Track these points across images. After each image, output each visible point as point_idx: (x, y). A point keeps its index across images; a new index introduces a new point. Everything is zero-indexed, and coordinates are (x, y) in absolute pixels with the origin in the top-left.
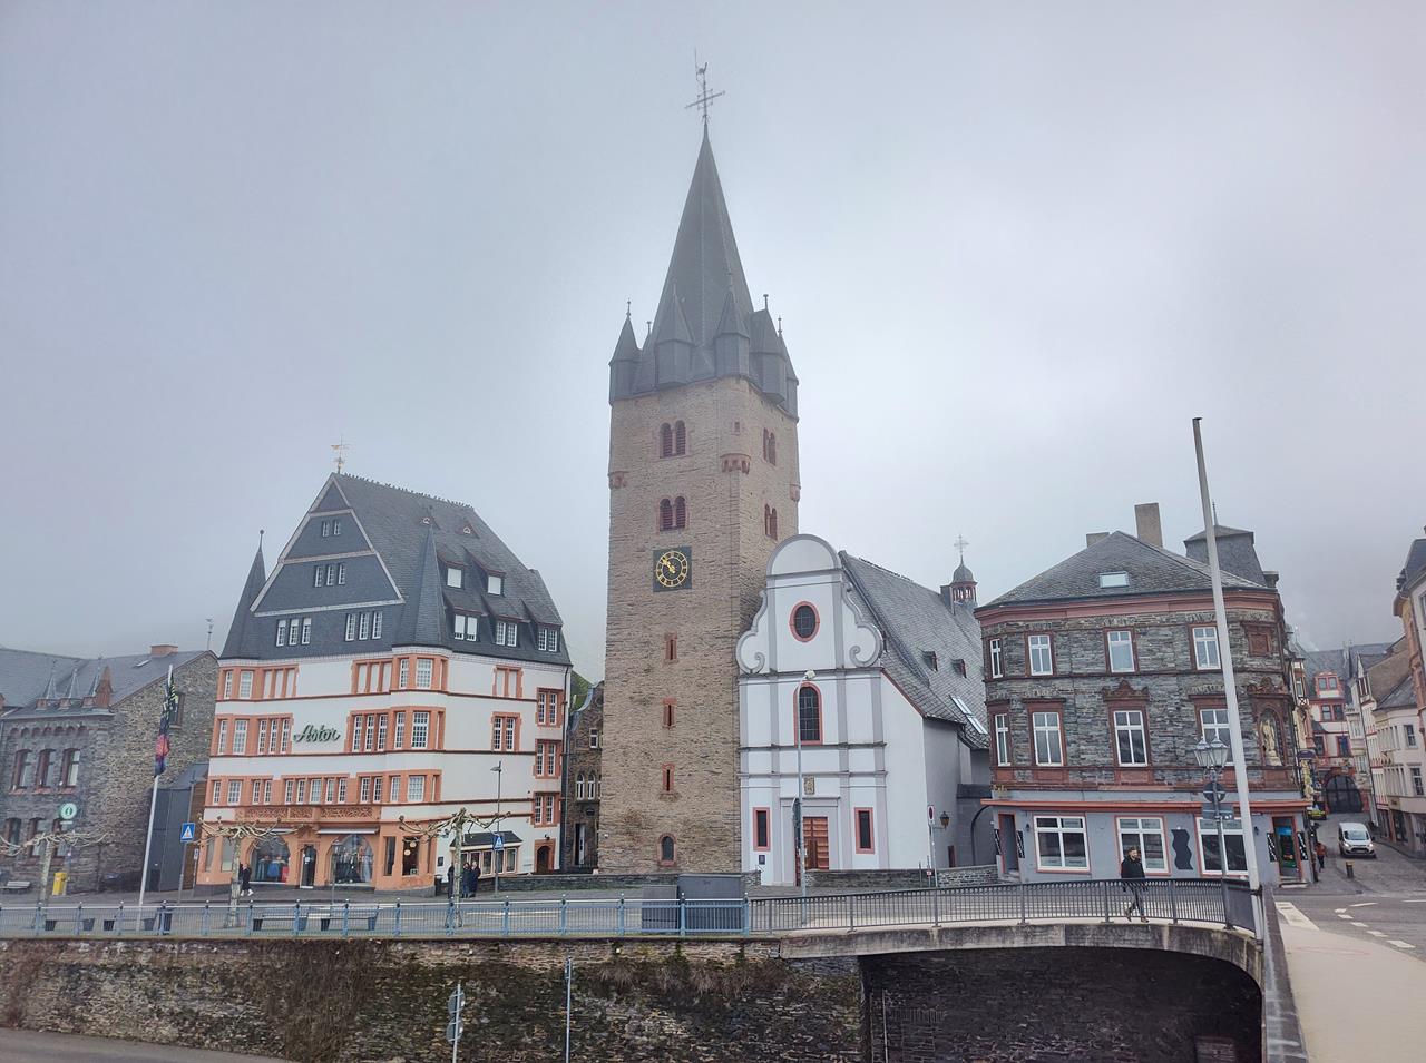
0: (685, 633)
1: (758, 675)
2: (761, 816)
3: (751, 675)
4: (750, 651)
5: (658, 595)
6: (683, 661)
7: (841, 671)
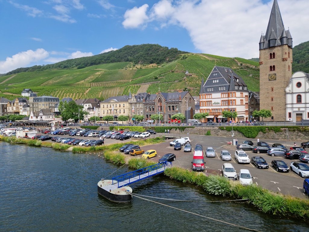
0: (275, 87)
1: (290, 93)
2: (290, 114)
3: (288, 93)
4: (288, 90)
5: (269, 81)
6: (274, 91)
7: (305, 92)
